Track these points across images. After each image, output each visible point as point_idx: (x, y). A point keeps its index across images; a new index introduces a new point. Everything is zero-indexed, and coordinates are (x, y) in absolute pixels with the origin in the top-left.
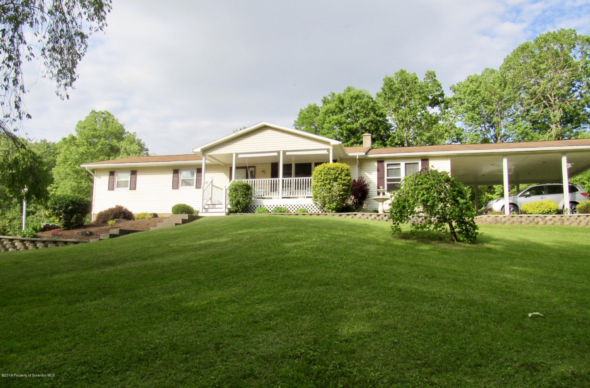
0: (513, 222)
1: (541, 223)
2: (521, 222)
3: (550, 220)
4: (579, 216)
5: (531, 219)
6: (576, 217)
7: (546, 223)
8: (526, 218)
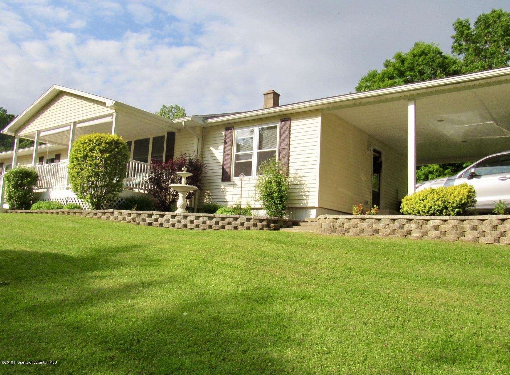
0: (362, 231)
1: (416, 234)
2: (377, 231)
3: (436, 228)
4: (503, 220)
5: (397, 223)
6: (495, 222)
7: (426, 233)
8: (388, 222)
